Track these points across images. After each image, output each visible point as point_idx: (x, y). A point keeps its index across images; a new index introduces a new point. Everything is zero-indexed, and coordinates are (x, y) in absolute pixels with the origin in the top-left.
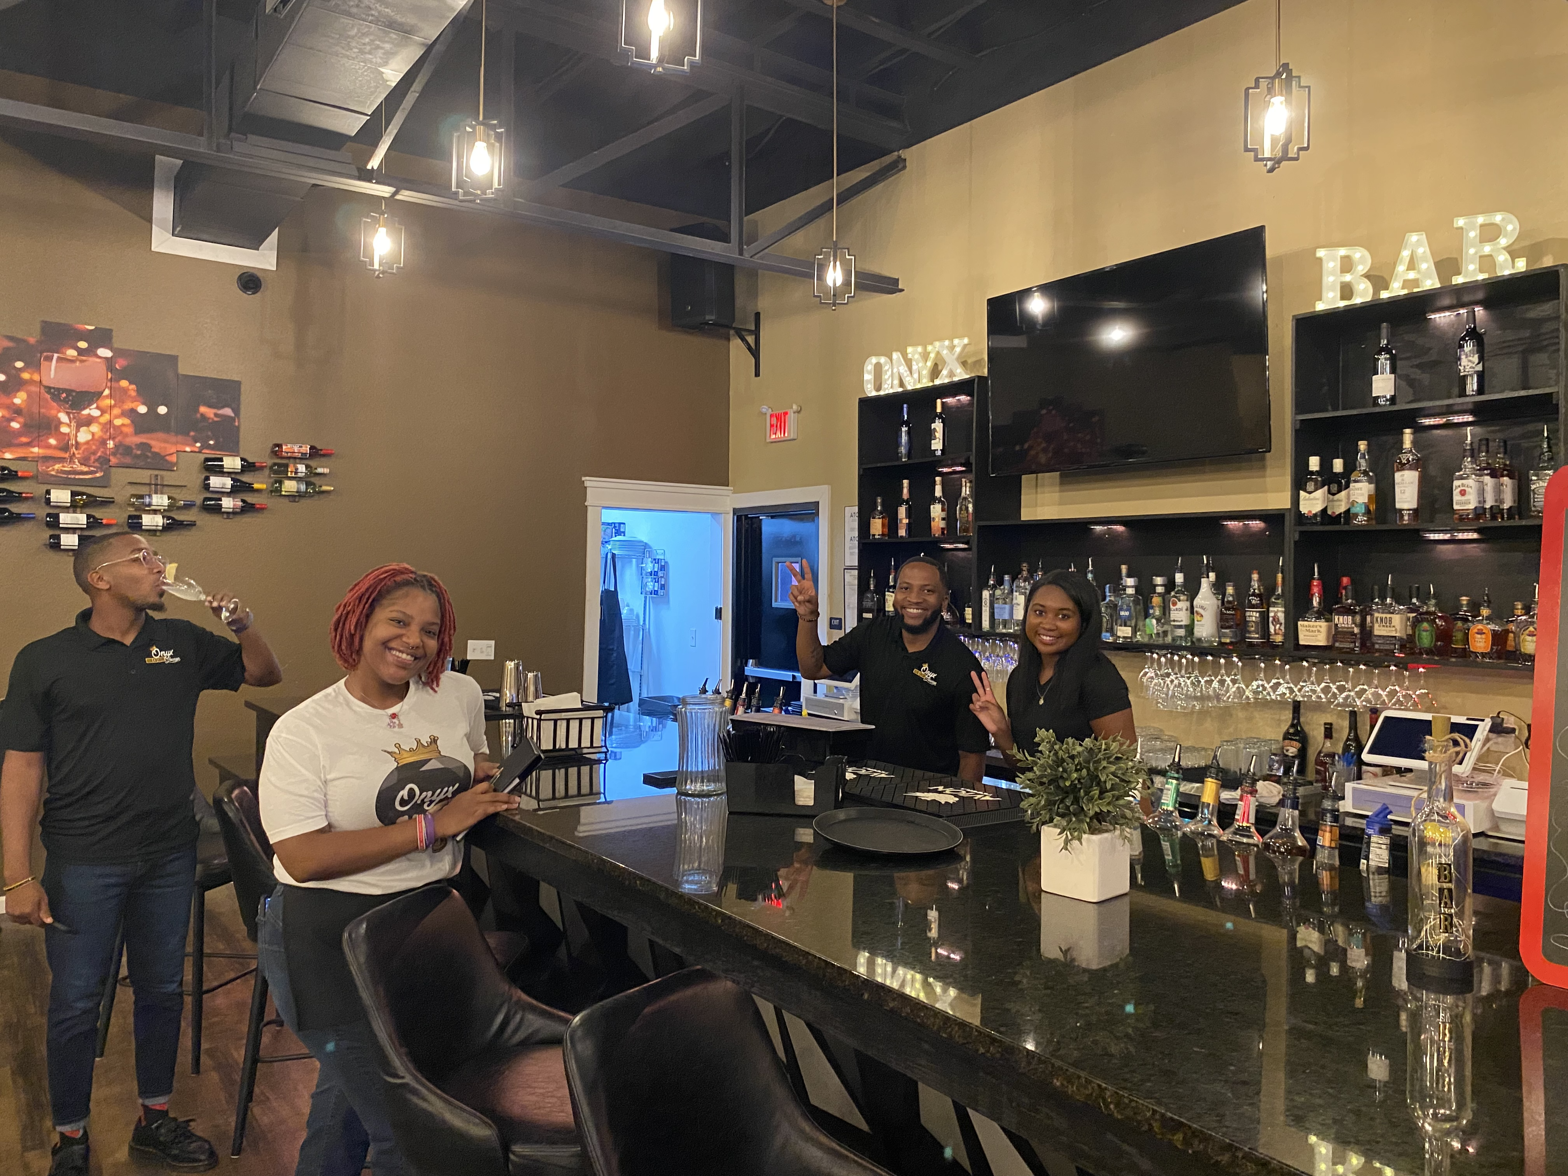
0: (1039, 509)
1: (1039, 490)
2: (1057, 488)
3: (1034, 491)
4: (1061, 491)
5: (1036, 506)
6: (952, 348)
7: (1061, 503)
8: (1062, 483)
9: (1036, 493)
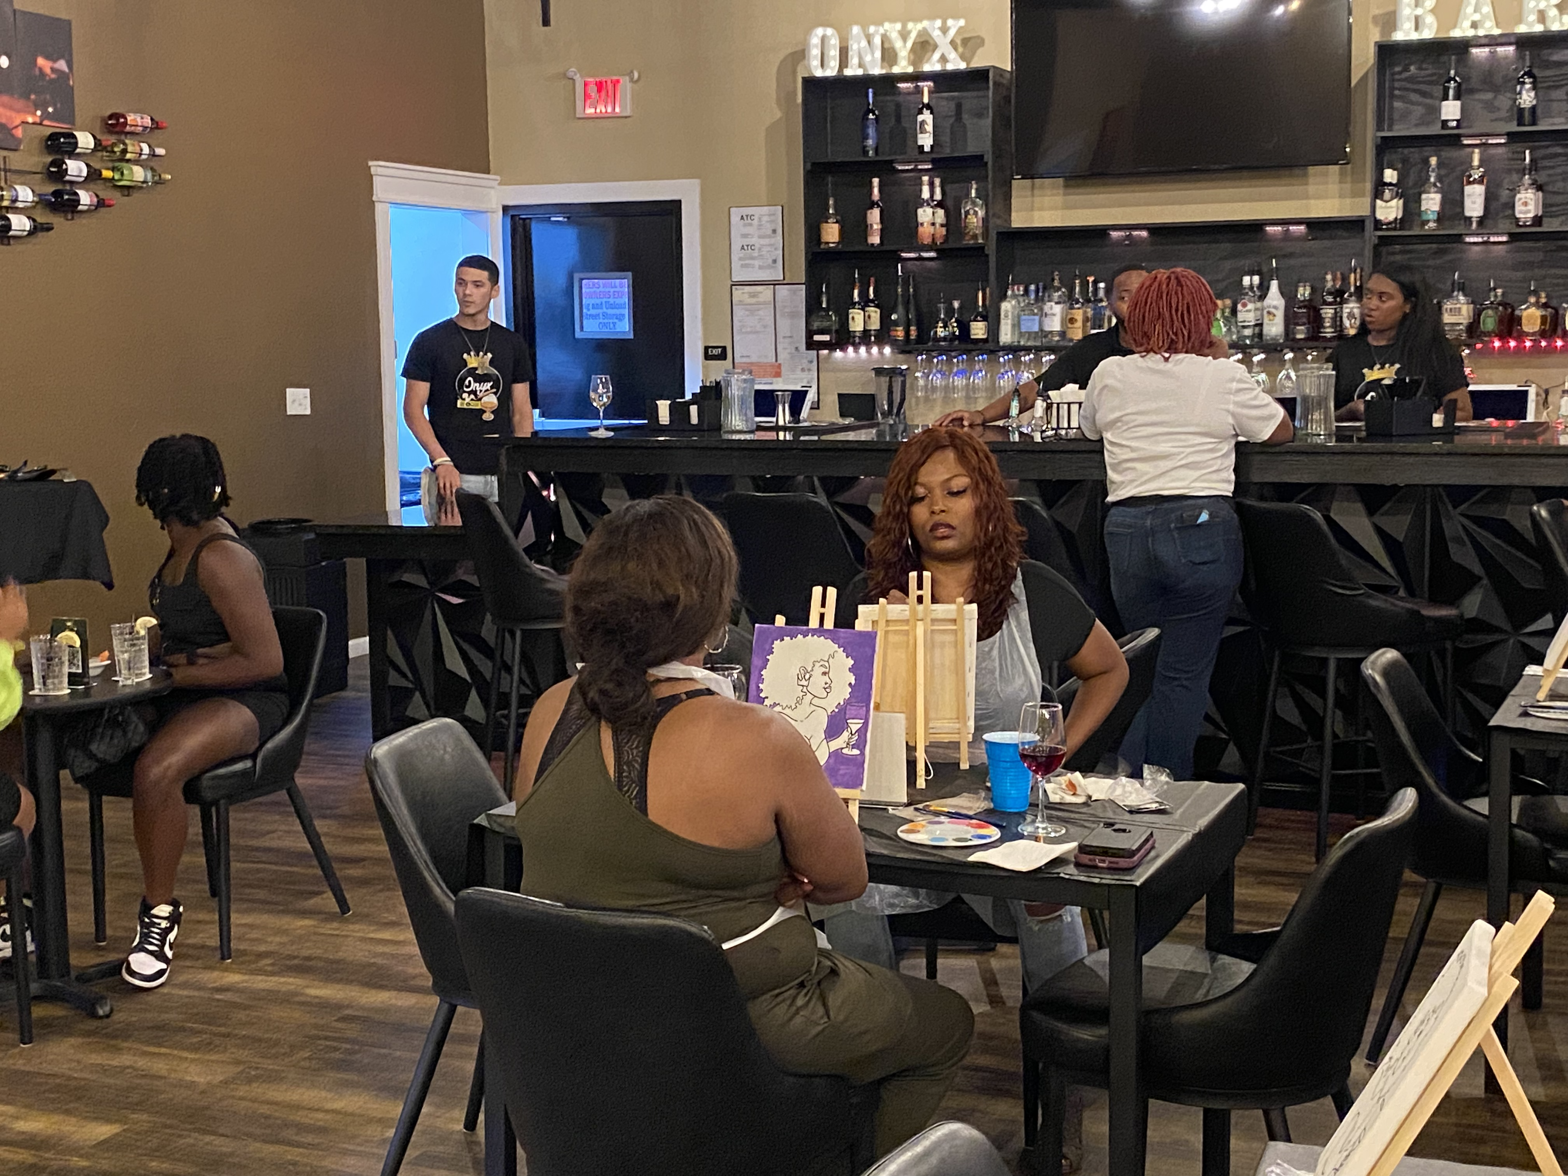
0: (1036, 214)
1: (1036, 192)
2: (1061, 191)
3: (1029, 193)
4: (1065, 195)
5: (1032, 210)
6: (944, 30)
7: (1067, 207)
8: (1066, 186)
9: (1033, 196)
